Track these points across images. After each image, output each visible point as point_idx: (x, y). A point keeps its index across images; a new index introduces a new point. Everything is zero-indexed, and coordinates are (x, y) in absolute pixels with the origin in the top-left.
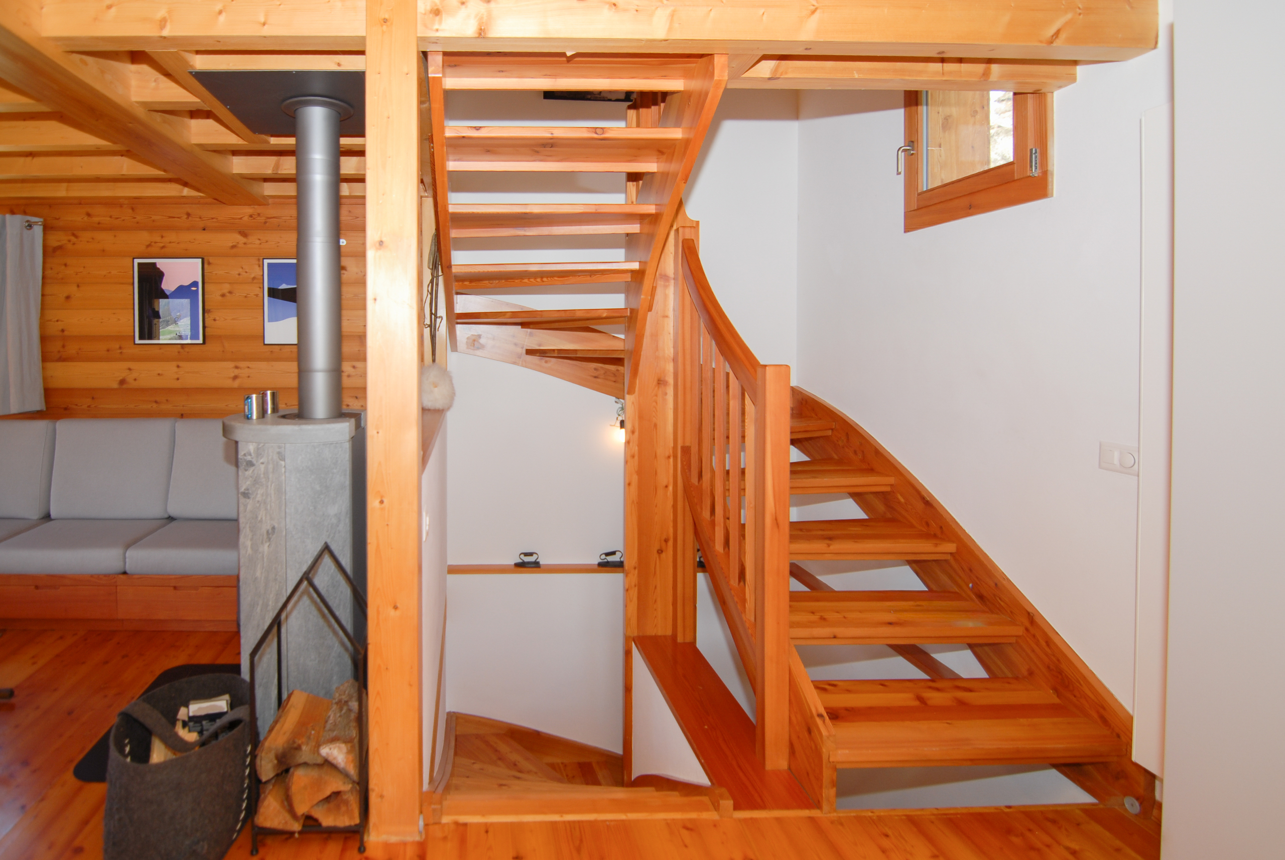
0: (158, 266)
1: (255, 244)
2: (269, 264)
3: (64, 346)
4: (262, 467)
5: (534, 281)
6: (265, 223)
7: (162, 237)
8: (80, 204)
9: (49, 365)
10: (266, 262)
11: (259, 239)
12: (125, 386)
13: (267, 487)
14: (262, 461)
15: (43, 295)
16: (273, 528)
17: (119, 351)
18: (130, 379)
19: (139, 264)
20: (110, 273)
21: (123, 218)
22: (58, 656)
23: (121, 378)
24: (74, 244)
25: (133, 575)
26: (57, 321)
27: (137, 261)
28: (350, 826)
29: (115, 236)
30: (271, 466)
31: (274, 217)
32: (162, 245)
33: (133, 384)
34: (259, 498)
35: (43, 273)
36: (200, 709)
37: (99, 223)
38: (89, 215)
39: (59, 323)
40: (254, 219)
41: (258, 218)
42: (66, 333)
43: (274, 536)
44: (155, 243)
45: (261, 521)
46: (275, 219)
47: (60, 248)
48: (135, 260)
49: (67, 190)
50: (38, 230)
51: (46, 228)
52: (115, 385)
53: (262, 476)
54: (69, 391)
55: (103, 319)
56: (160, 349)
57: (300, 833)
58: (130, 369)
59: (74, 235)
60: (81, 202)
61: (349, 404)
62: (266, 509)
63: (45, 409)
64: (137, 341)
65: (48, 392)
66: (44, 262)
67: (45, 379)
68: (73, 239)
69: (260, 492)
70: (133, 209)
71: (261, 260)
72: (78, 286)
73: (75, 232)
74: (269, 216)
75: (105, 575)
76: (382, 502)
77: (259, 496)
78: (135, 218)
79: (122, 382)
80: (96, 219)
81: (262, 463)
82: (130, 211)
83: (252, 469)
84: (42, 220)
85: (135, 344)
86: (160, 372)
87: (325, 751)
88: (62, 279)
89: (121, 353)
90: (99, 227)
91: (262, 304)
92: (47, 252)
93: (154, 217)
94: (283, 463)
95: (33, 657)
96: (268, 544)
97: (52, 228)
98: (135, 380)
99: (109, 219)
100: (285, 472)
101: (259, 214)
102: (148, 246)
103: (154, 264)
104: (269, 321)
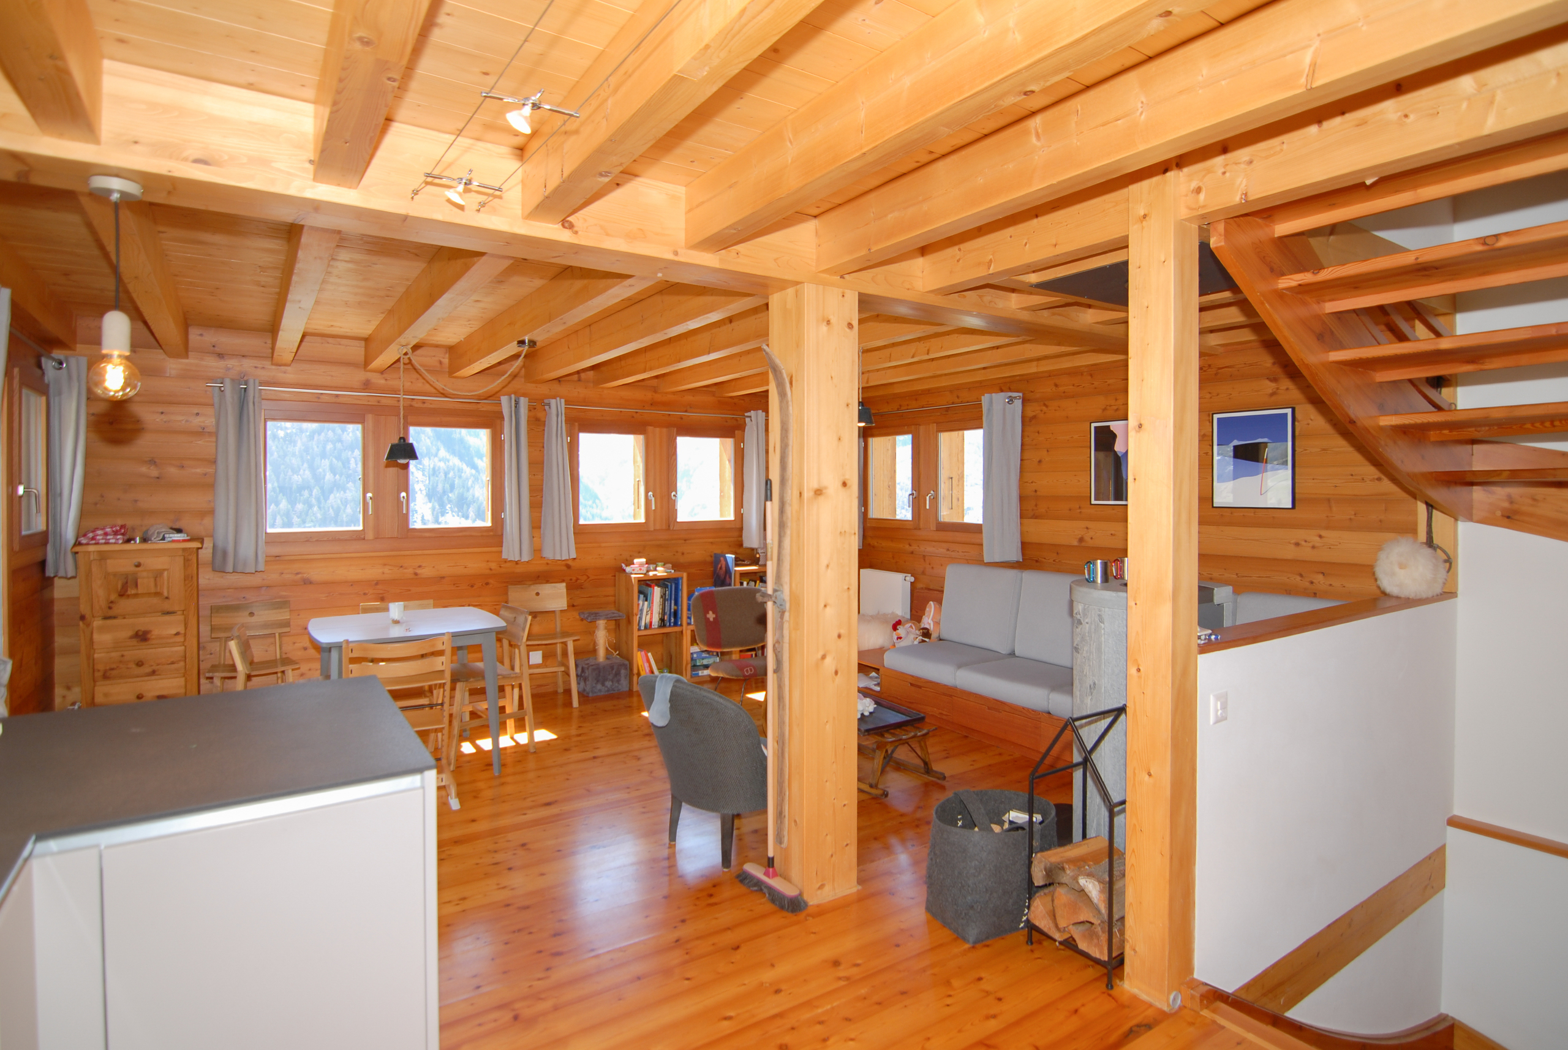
0: (1112, 429)
1: (1205, 398)
2: (1219, 419)
3: (1036, 505)
4: (1087, 626)
5: (1541, 427)
6: (1216, 374)
7: (1116, 400)
8: (1050, 376)
9: (1025, 521)
10: (1216, 417)
11: (1210, 393)
12: (1083, 544)
13: (1091, 645)
14: (1087, 621)
15: (1021, 460)
16: (1094, 684)
17: (1079, 511)
18: (1087, 538)
19: (1096, 428)
20: (1072, 437)
21: (1083, 385)
22: (990, 765)
23: (1080, 536)
24: (1045, 413)
25: (1053, 715)
26: (1032, 482)
27: (1093, 425)
28: (1100, 959)
29: (1077, 403)
30: (1093, 627)
31: (1226, 367)
32: (1115, 408)
33: (1090, 543)
34: (1085, 654)
35: (1022, 440)
36: (1017, 817)
37: (1064, 392)
38: (1056, 385)
39: (1034, 484)
40: (1205, 371)
41: (1210, 370)
42: (1038, 493)
43: (1095, 691)
44: (1110, 406)
45: (1086, 676)
46: (1226, 369)
47: (1034, 417)
48: (1092, 424)
49: (1037, 366)
50: (1018, 403)
51: (1025, 401)
52: (1075, 543)
53: (1087, 634)
54: (1040, 546)
55: (1066, 481)
56: (1113, 510)
57: (1060, 943)
58: (1087, 528)
59: (1045, 405)
60: (1050, 375)
61: (1314, 581)
62: (1089, 665)
63: (1021, 560)
64: (1093, 502)
65: (1024, 545)
66: (1023, 431)
67: (1022, 534)
68: (1044, 408)
69: (1086, 648)
70: (1091, 375)
71: (1211, 416)
72: (1048, 451)
73: (1046, 402)
74: (1220, 366)
75: (1033, 711)
76: (1139, 670)
77: (1085, 652)
78: (1093, 384)
79: (1081, 540)
80: (1061, 389)
81: (1087, 623)
82: (1089, 378)
83: (1080, 627)
84: (1021, 394)
85: (1091, 504)
86: (1113, 532)
87: (1082, 881)
88: (1036, 445)
89: (1080, 512)
90: (1066, 396)
91: (1211, 463)
92: (1025, 421)
93: (1110, 381)
94: (1102, 625)
95: (974, 761)
96: (1090, 697)
97: (1029, 400)
98: (1092, 538)
99: (1072, 387)
100: (1104, 634)
101: (1210, 366)
102: (1104, 410)
103: (1108, 427)
104: (1218, 482)
